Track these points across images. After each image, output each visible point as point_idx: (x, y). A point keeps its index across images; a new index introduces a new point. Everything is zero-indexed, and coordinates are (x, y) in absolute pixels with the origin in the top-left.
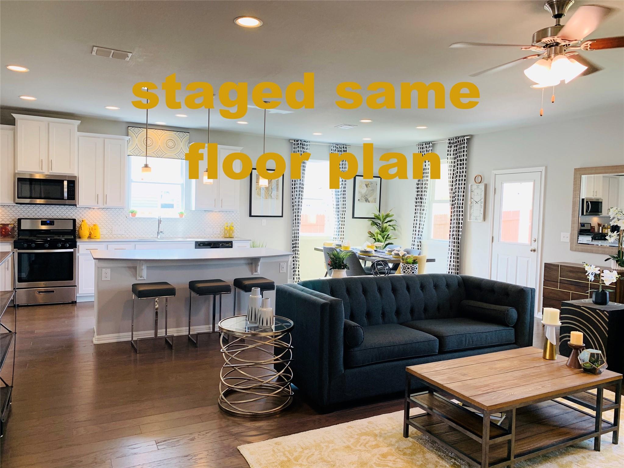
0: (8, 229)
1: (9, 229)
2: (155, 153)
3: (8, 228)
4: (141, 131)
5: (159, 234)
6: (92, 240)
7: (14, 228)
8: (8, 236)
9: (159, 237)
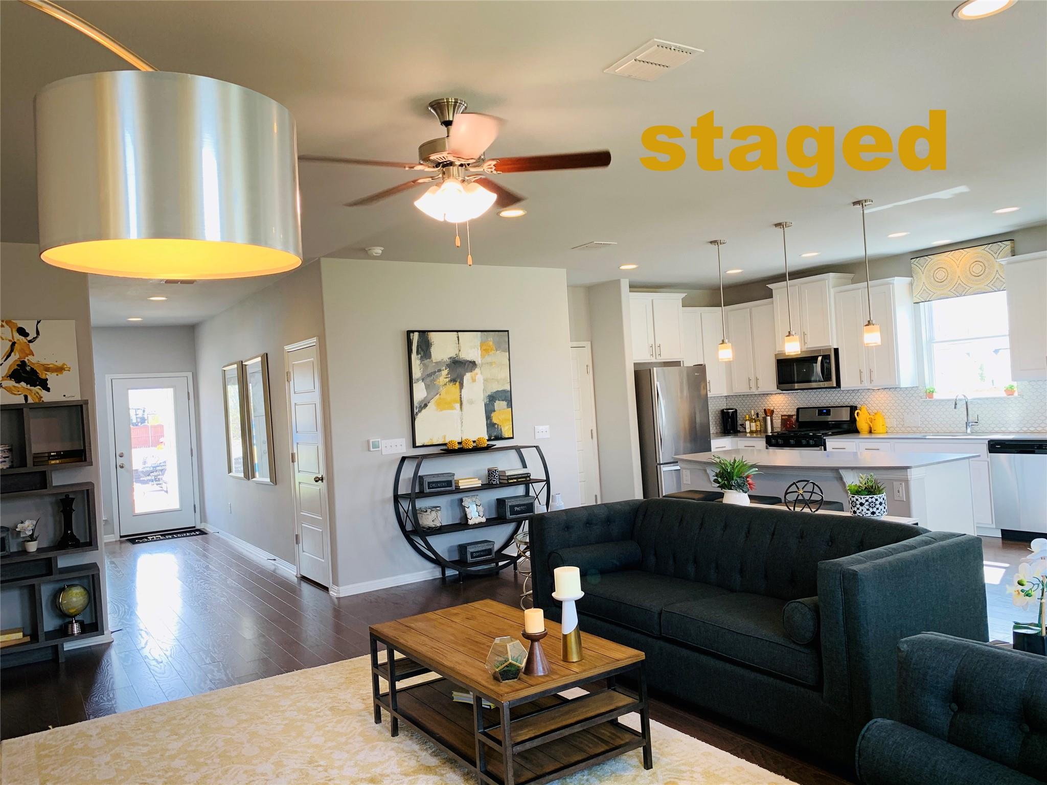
2: (952, 290)
3: (792, 419)
4: (929, 260)
5: (968, 427)
6: (873, 436)
9: (969, 431)
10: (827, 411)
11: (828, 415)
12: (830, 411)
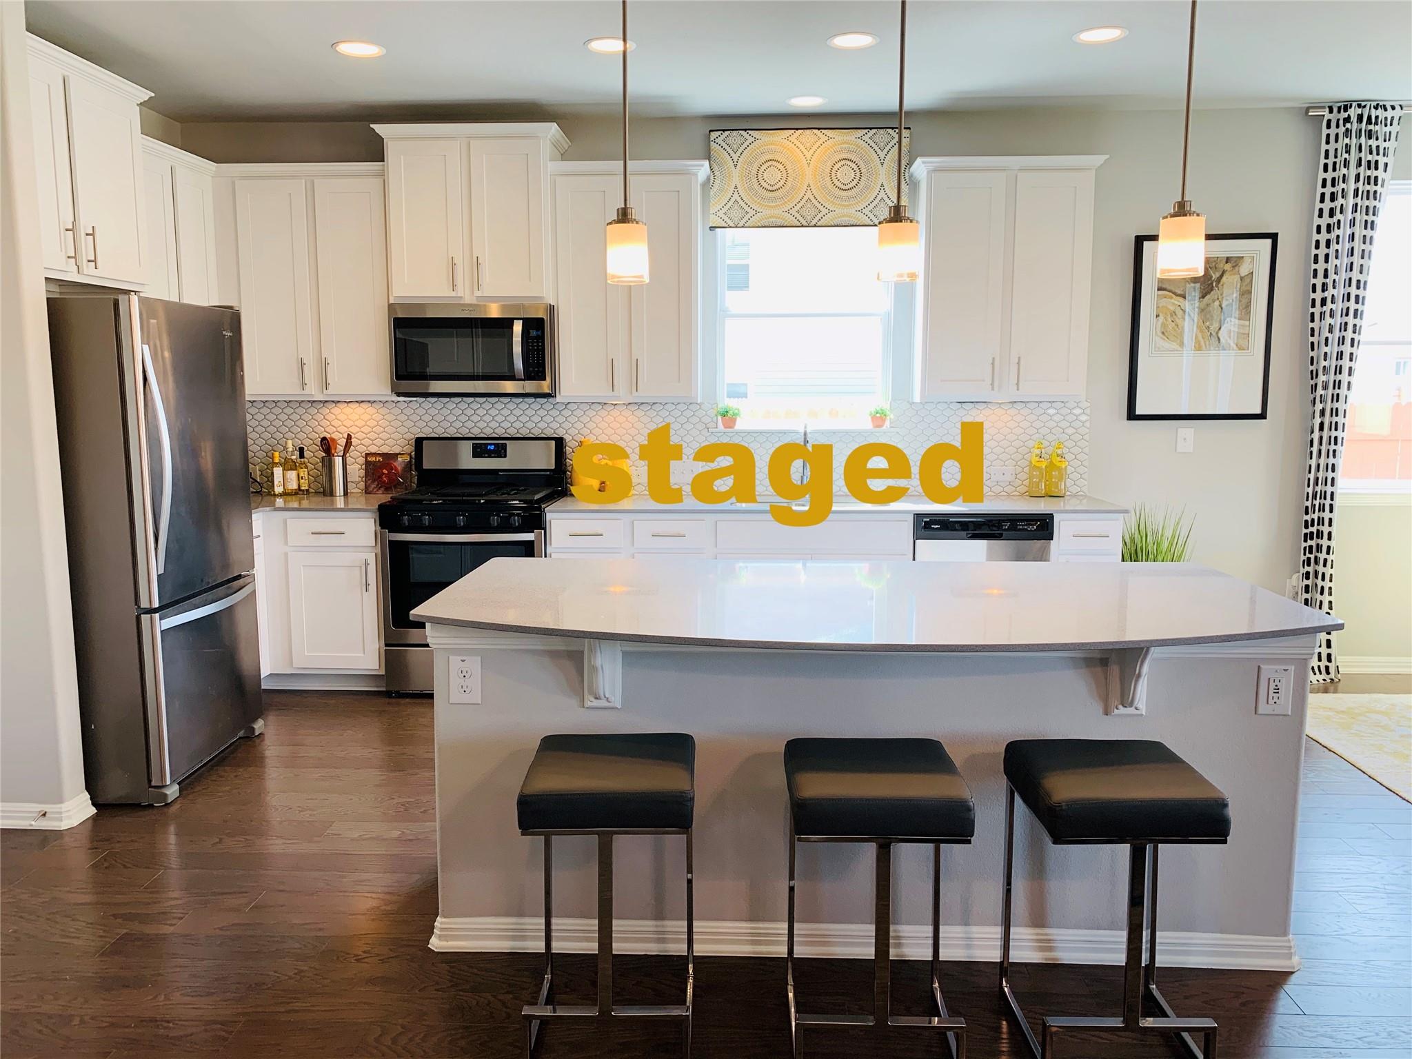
0: (396, 469)
1: (399, 468)
2: (793, 212)
3: (396, 464)
7: (408, 464)
8: (396, 487)
10: (498, 448)
11: (499, 456)
12: (504, 447)
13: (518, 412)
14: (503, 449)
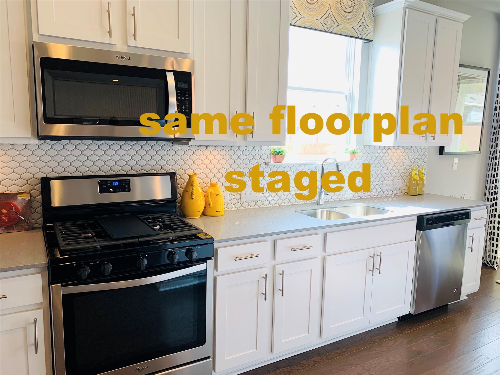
0: (16, 208)
1: (20, 207)
3: (15, 203)
7: (30, 202)
8: (16, 225)
10: (122, 184)
11: (124, 191)
12: (128, 183)
13: (132, 152)
14: (126, 184)
